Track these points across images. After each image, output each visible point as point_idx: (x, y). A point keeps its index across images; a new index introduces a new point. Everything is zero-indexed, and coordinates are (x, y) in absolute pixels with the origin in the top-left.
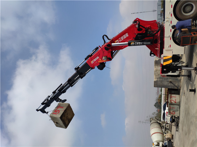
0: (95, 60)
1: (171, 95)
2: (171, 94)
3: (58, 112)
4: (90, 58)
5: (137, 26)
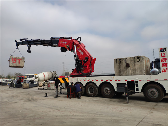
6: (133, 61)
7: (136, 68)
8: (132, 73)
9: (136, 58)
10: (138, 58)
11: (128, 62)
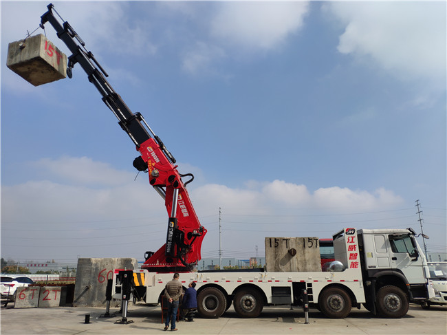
0: (153, 154)
1: (59, 291)
2: (62, 291)
3: (50, 53)
4: (158, 146)
5: (195, 232)
6: (301, 245)
7: (307, 258)
8: (300, 267)
9: (306, 241)
10: (310, 240)
11: (292, 246)
